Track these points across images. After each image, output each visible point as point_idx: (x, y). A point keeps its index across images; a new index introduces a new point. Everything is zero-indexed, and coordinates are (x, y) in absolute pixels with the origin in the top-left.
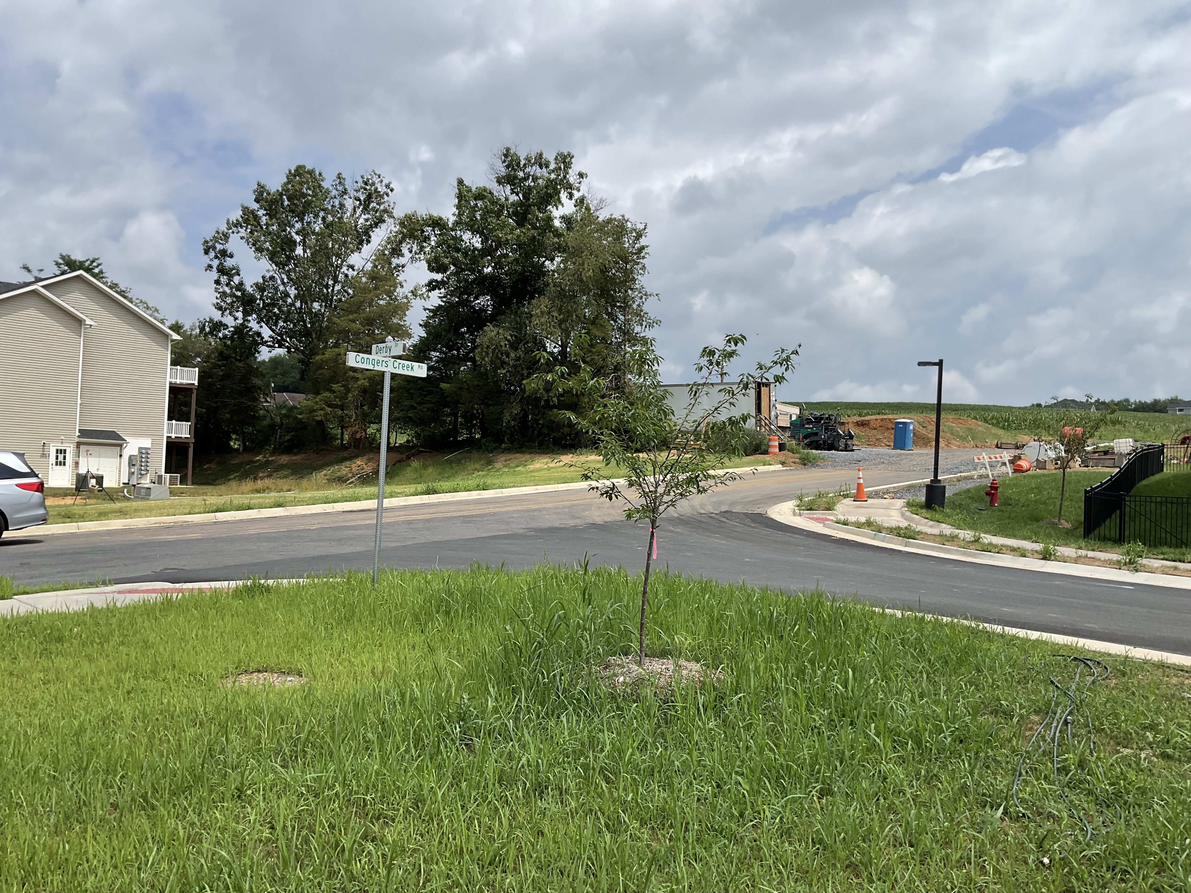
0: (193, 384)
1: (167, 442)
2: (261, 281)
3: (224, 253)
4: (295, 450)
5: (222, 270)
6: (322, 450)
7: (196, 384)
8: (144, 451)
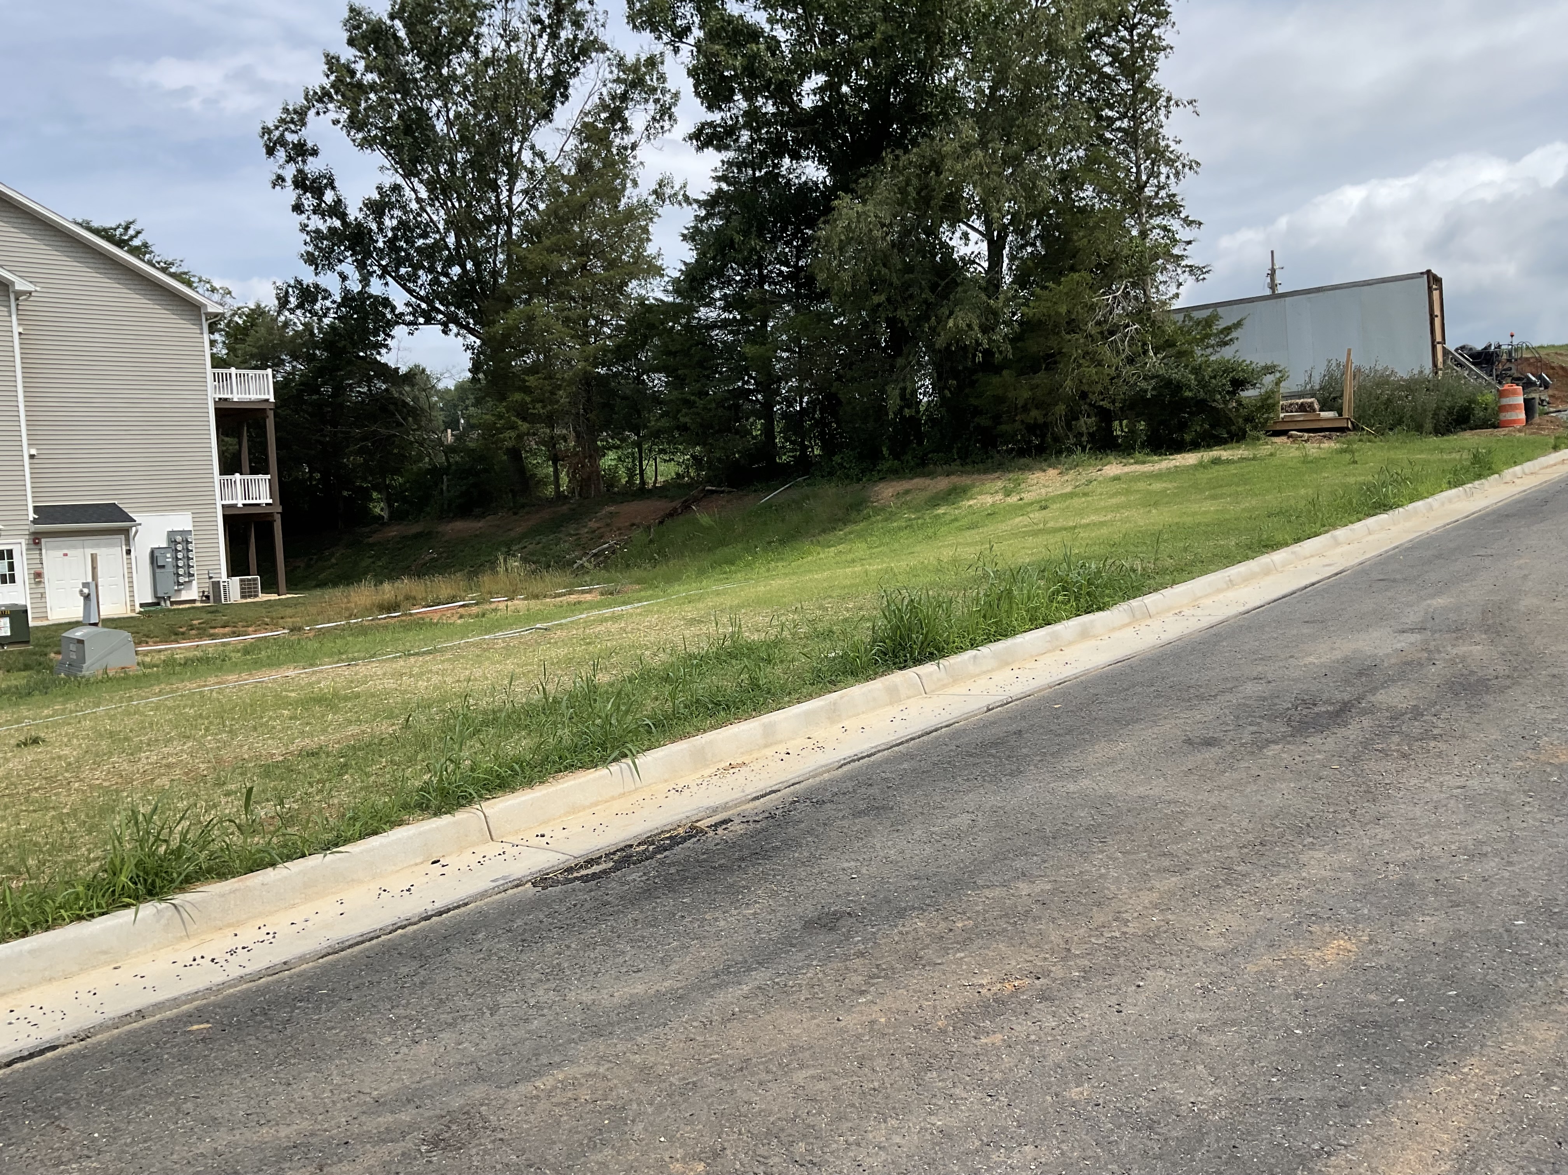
0: (267, 400)
1: (225, 517)
2: (376, 196)
3: (301, 151)
4: (477, 511)
5: (301, 182)
6: (523, 506)
7: (272, 400)
8: (179, 538)
